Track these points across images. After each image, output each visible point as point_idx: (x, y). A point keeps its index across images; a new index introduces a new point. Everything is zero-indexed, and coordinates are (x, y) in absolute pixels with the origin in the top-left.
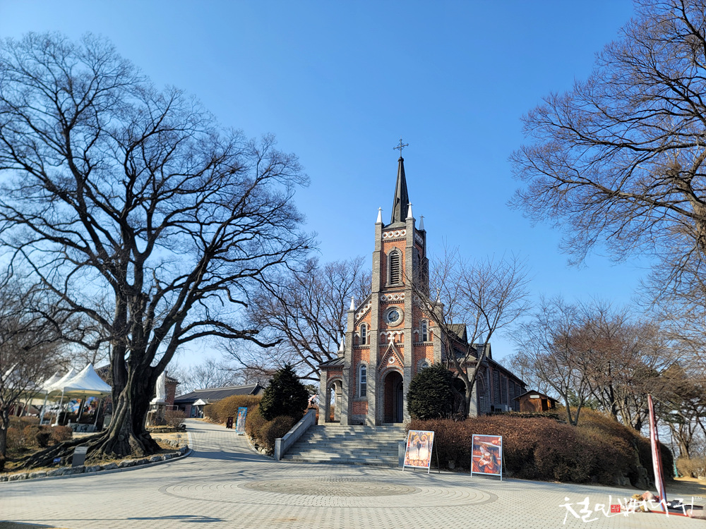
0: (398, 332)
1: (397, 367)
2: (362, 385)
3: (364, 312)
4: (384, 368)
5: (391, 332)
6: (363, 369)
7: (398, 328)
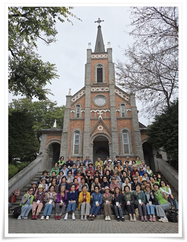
0: (104, 111)
1: (105, 132)
2: (75, 145)
3: (79, 97)
4: (95, 133)
5: (99, 111)
6: (77, 134)
7: (104, 108)
